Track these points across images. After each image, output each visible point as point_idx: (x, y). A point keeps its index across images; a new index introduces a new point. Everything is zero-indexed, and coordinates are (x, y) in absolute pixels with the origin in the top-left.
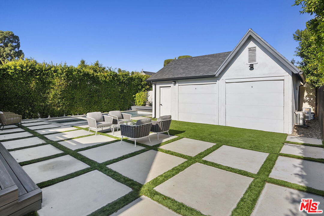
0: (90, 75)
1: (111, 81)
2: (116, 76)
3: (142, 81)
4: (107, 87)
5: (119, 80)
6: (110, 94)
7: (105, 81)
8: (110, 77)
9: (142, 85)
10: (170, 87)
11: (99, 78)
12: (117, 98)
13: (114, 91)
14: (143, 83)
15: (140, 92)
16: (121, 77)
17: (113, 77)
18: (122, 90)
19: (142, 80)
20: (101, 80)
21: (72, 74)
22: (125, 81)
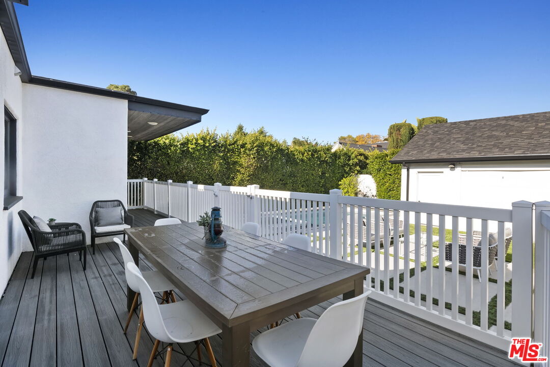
0: (284, 150)
1: (309, 159)
2: (314, 152)
3: (349, 160)
4: (304, 170)
5: (319, 158)
6: (307, 180)
7: (302, 160)
8: (308, 153)
9: (349, 165)
10: (442, 172)
11: (294, 155)
12: (316, 185)
13: (312, 175)
14: (351, 162)
15: (347, 177)
16: (322, 153)
17: (312, 154)
18: (323, 173)
19: (350, 157)
20: (298, 158)
21: (263, 150)
22: (327, 160)
